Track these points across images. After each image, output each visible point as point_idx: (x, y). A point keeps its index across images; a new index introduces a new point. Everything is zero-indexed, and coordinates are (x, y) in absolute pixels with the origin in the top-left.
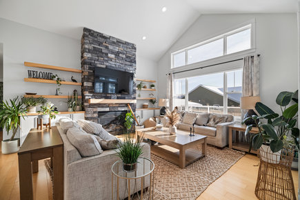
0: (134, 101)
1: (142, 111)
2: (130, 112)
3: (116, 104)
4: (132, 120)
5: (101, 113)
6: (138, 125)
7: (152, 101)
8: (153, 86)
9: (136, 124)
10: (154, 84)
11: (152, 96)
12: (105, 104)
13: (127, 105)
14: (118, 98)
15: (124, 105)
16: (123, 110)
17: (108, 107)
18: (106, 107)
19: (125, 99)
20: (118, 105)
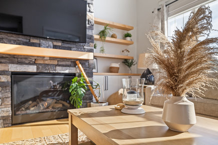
0: (89, 56)
1: (106, 78)
2: (80, 76)
3: (52, 58)
4: (82, 91)
5: (17, 77)
6: (97, 102)
7: (127, 63)
8: (128, 35)
9: (94, 99)
10: (130, 32)
11: (126, 53)
12: (26, 57)
13: (74, 62)
14: (55, 47)
15: (69, 63)
16: (67, 72)
17: (34, 64)
18: (29, 64)
19: (71, 50)
20: (56, 62)
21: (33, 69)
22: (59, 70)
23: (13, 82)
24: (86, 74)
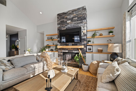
5: (64, 53)
8: (111, 32)
14: (73, 45)
15: (76, 49)
16: (76, 52)
17: (67, 50)
18: (66, 50)
19: (77, 45)
20: (73, 49)
21: (67, 51)
22: (74, 52)
23: (63, 55)
24: (82, 53)
